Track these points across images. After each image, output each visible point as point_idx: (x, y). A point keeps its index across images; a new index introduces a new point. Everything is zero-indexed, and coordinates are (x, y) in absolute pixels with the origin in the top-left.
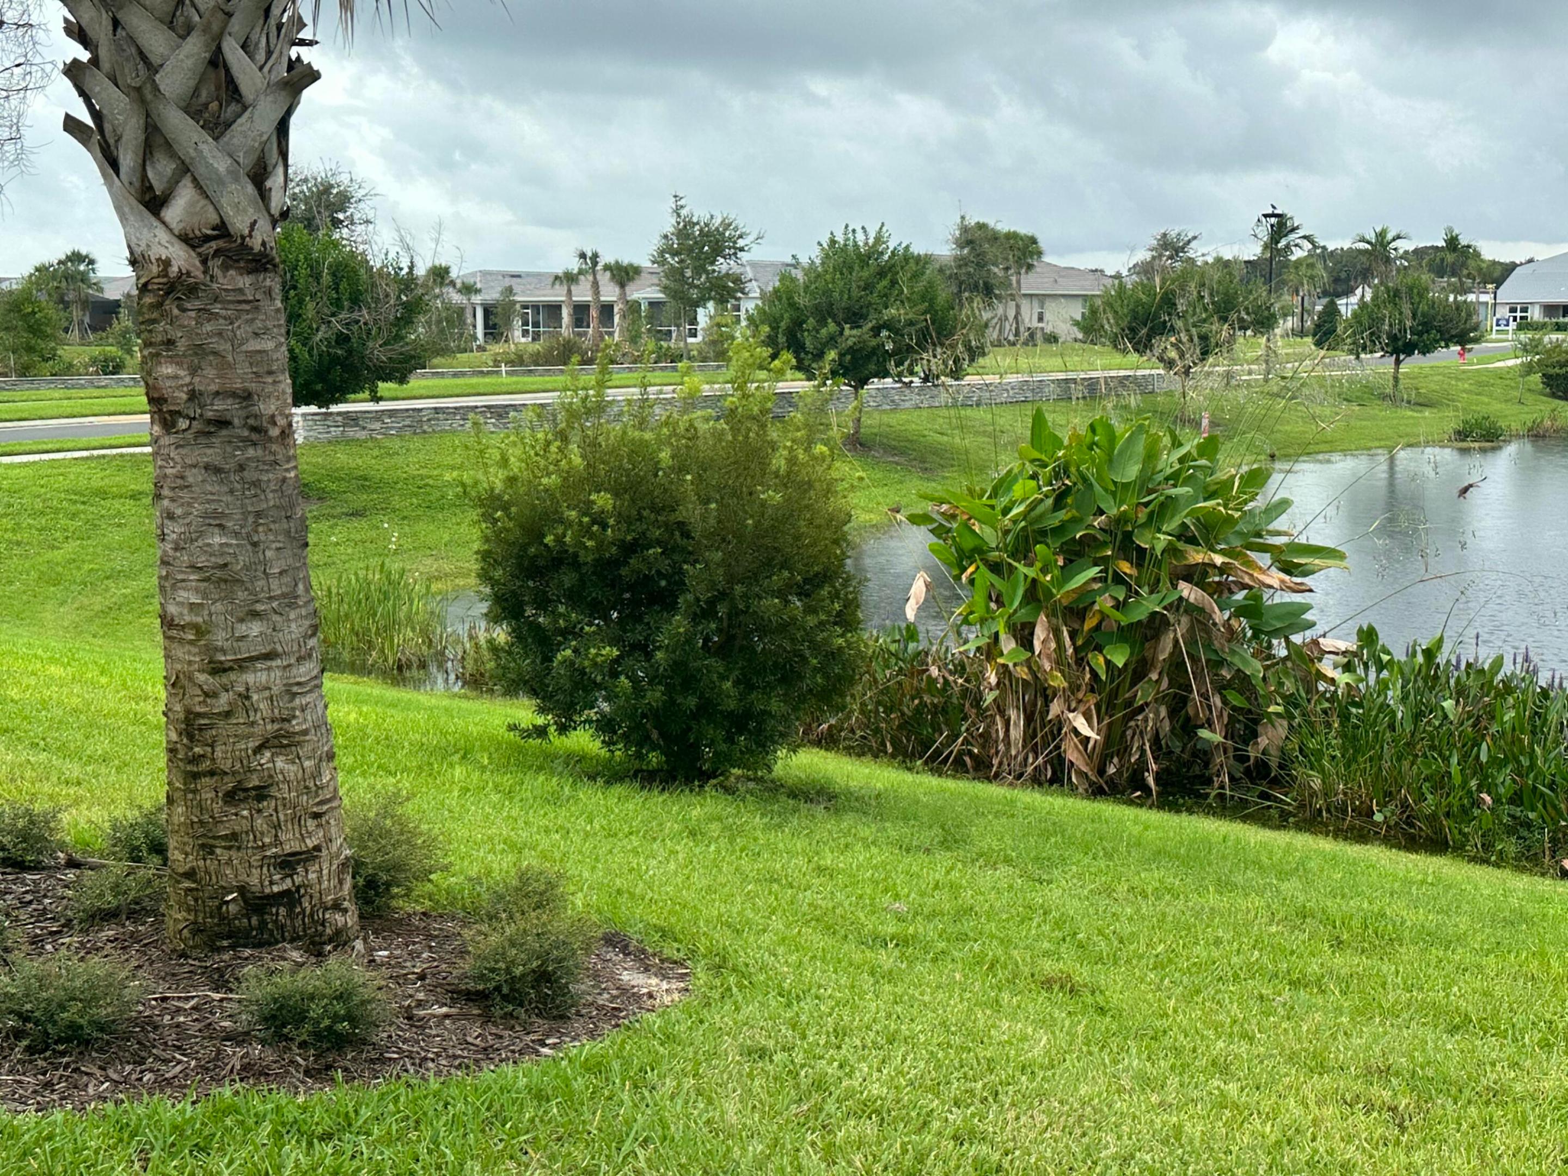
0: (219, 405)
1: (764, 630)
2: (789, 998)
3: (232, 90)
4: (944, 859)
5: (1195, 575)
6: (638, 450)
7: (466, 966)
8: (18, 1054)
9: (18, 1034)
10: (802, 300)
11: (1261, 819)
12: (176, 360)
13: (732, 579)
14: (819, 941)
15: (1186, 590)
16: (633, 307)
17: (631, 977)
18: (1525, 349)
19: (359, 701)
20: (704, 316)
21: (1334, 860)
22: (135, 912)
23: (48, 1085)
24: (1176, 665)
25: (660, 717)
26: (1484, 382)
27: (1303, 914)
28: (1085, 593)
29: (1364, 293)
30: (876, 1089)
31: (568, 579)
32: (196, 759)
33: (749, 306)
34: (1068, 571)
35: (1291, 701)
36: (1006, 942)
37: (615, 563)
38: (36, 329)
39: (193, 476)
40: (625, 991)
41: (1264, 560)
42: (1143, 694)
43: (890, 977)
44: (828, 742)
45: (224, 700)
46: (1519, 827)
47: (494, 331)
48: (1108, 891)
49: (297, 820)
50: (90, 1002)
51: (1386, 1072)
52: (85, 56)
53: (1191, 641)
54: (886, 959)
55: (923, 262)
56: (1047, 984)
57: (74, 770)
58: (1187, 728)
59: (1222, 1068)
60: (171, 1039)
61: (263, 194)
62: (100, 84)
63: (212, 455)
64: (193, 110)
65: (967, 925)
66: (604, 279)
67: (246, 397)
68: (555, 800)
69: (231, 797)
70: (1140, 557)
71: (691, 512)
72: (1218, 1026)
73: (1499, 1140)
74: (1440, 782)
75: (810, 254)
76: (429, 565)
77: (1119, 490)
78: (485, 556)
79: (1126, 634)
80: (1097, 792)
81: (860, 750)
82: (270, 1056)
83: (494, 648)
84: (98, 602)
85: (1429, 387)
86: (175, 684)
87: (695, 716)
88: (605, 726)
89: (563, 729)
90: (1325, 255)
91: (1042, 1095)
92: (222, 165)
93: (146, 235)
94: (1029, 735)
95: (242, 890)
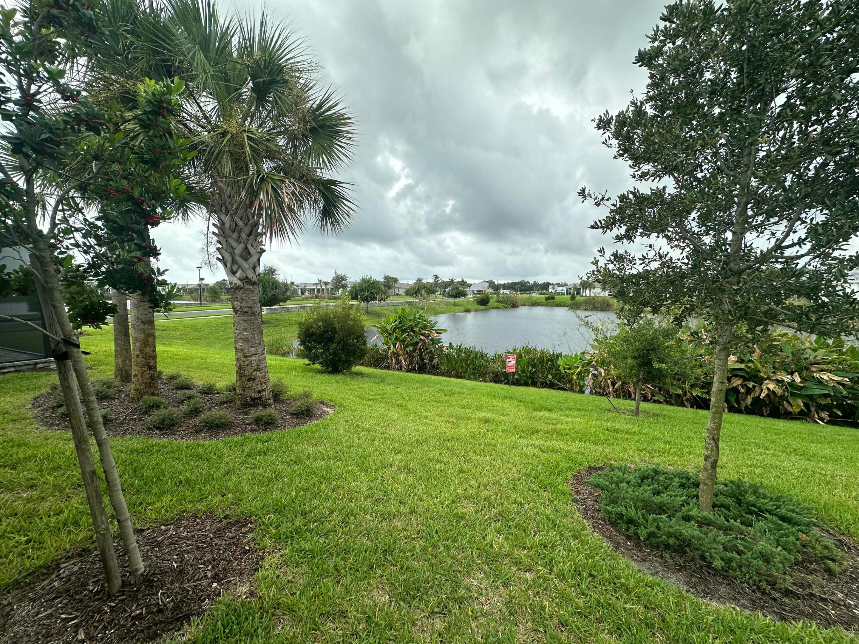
0: (246, 309)
1: (350, 346)
2: (353, 411)
3: (249, 253)
4: (381, 385)
5: (423, 334)
6: (327, 314)
7: (293, 409)
8: (206, 430)
9: (206, 426)
10: (357, 288)
11: (434, 374)
12: (237, 301)
13: (344, 337)
14: (358, 400)
15: (422, 337)
16: (328, 289)
17: (324, 409)
18: (474, 297)
19: (276, 360)
20: (340, 291)
21: (445, 381)
22: (230, 401)
23: (212, 435)
24: (420, 350)
25: (331, 362)
26: (468, 303)
27: (440, 390)
28: (405, 337)
29: (449, 288)
30: (368, 426)
31: (314, 338)
32: (242, 373)
33: (348, 289)
34: (402, 335)
35: (439, 355)
36: (391, 398)
37: (323, 335)
38: (215, 293)
39: (241, 322)
40: (324, 411)
41: (434, 332)
42: (415, 355)
43: (371, 406)
44: (362, 364)
45: (247, 363)
46: (474, 374)
47: (303, 293)
48: (409, 388)
49: (261, 384)
50: (220, 419)
51: (452, 416)
52: (220, 246)
53: (423, 345)
54: (370, 403)
55: (379, 282)
56: (398, 405)
57: (220, 375)
58: (422, 360)
59: (426, 417)
60: (237, 425)
61: (255, 272)
62: (223, 251)
63: (245, 318)
64: (241, 256)
65: (384, 396)
66: (323, 284)
67: (251, 307)
68: (312, 377)
69: (248, 380)
70: (414, 332)
71: (336, 325)
72: (425, 411)
73: (469, 426)
74: (462, 367)
75: (359, 280)
76: (290, 335)
77: (410, 320)
78: (299, 334)
79: (412, 344)
80: (408, 371)
81: (367, 366)
82: (256, 427)
83: (301, 350)
84: (227, 343)
85: (460, 303)
86: (238, 360)
87: (337, 361)
88: (321, 363)
89: (313, 364)
90: (443, 282)
91: (396, 425)
92: (247, 266)
93: (232, 279)
94: (396, 362)
95: (251, 397)
